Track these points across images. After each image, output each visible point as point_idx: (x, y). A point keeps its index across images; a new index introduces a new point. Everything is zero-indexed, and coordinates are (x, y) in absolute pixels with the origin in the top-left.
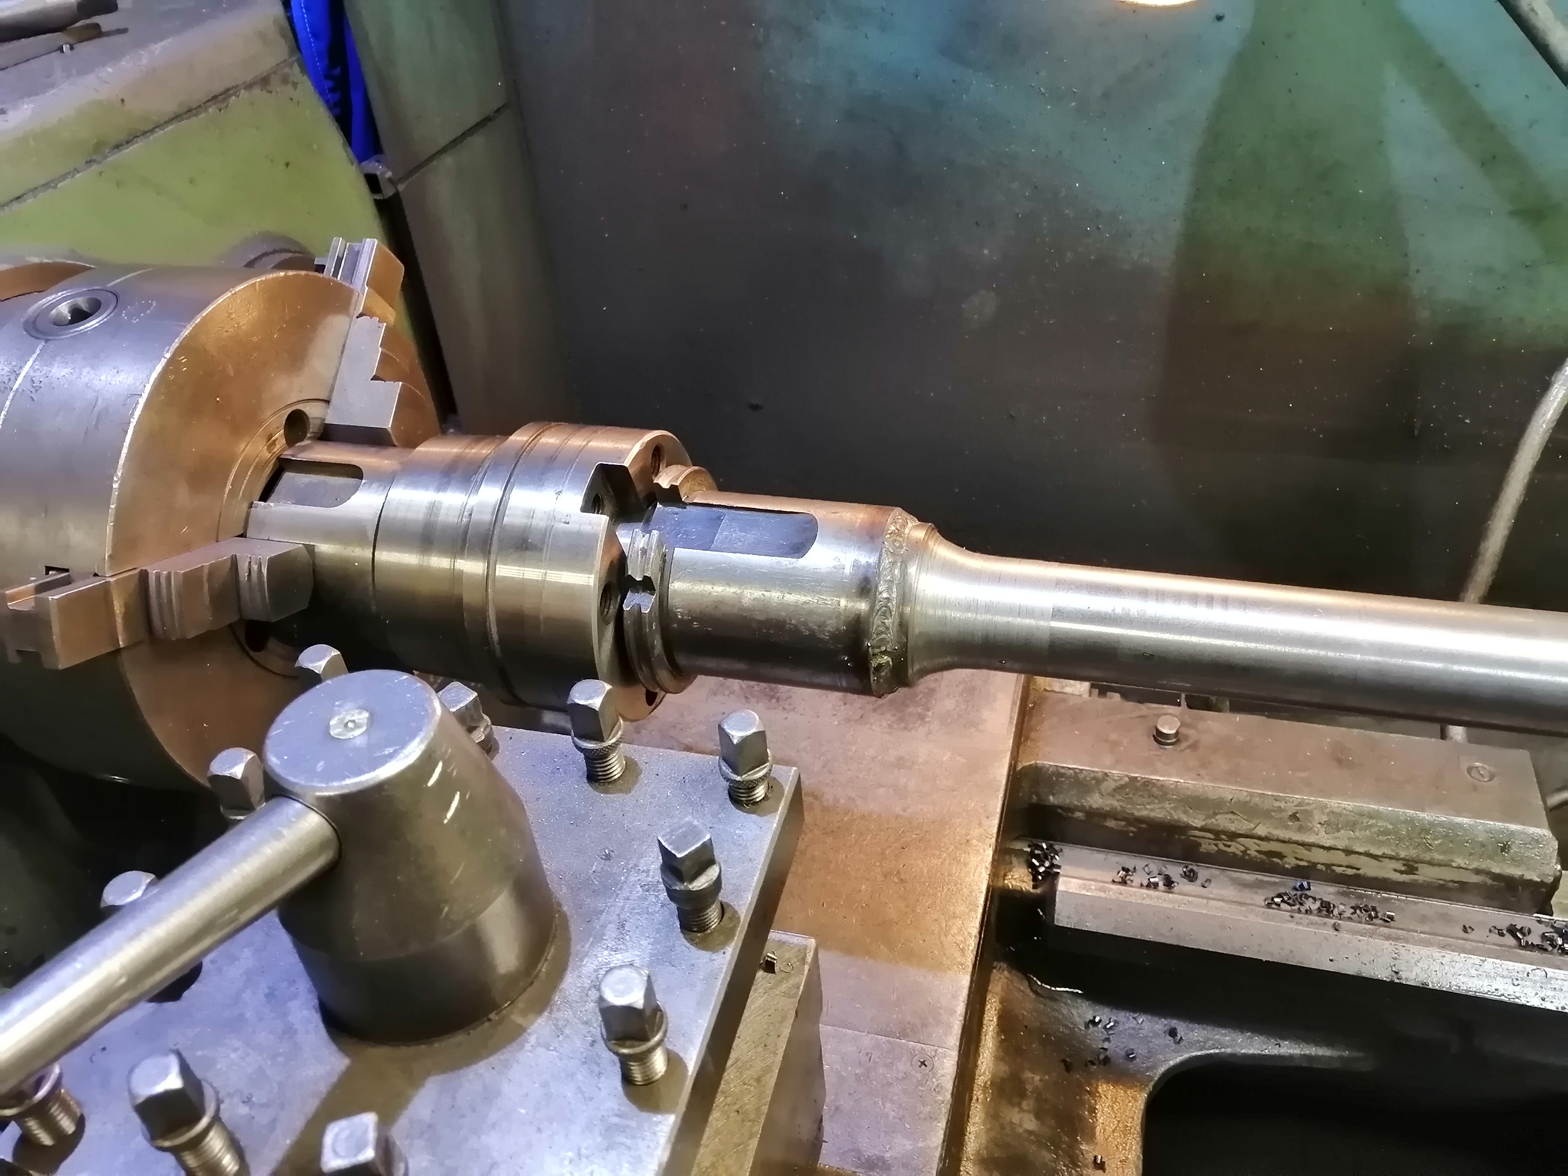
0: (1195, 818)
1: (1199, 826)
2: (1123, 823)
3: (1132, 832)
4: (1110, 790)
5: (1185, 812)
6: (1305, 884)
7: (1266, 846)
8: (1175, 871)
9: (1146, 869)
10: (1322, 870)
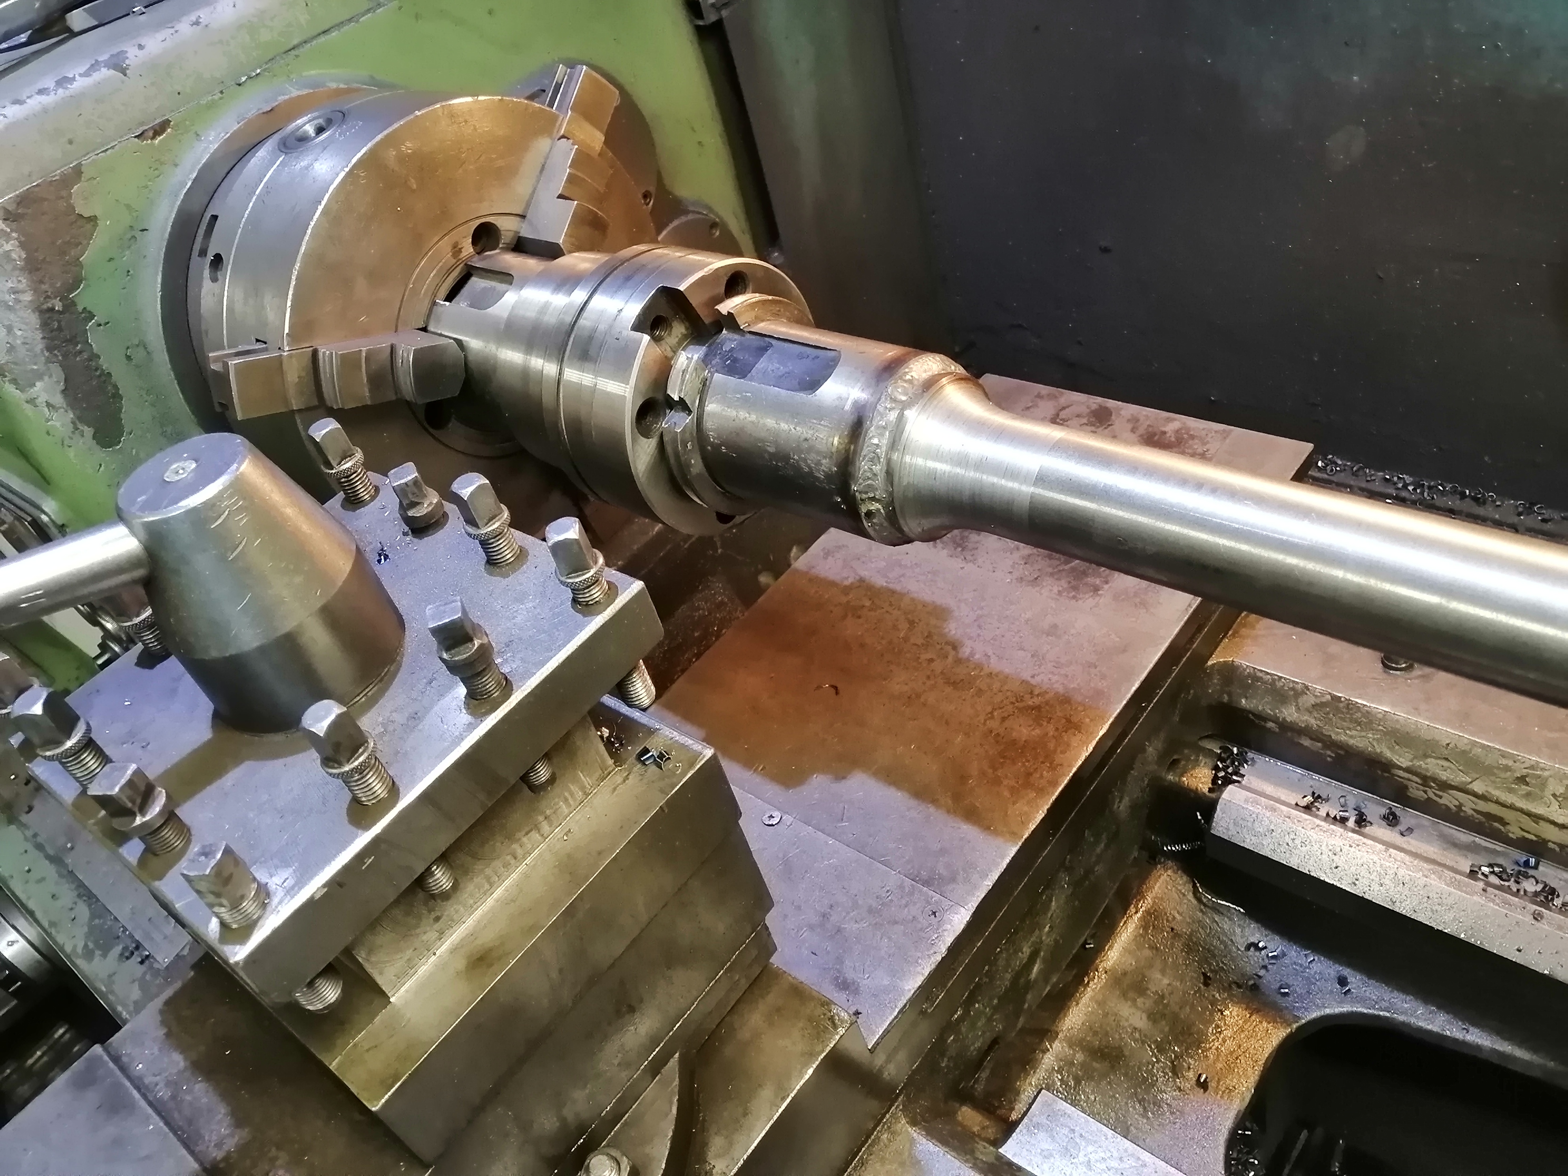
0: (1400, 756)
1: (1404, 766)
2: (1320, 744)
3: (1330, 756)
4: (1309, 705)
5: (1391, 749)
6: (1532, 861)
7: (1482, 806)
8: (1375, 808)
9: (1342, 800)
10: (1554, 850)
